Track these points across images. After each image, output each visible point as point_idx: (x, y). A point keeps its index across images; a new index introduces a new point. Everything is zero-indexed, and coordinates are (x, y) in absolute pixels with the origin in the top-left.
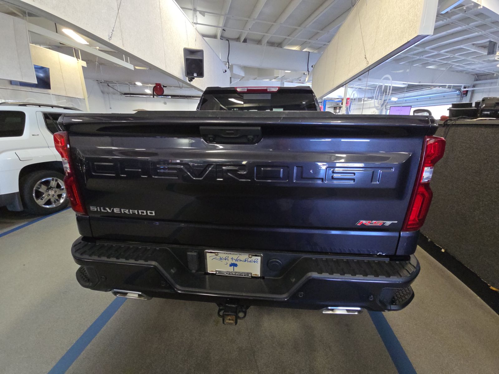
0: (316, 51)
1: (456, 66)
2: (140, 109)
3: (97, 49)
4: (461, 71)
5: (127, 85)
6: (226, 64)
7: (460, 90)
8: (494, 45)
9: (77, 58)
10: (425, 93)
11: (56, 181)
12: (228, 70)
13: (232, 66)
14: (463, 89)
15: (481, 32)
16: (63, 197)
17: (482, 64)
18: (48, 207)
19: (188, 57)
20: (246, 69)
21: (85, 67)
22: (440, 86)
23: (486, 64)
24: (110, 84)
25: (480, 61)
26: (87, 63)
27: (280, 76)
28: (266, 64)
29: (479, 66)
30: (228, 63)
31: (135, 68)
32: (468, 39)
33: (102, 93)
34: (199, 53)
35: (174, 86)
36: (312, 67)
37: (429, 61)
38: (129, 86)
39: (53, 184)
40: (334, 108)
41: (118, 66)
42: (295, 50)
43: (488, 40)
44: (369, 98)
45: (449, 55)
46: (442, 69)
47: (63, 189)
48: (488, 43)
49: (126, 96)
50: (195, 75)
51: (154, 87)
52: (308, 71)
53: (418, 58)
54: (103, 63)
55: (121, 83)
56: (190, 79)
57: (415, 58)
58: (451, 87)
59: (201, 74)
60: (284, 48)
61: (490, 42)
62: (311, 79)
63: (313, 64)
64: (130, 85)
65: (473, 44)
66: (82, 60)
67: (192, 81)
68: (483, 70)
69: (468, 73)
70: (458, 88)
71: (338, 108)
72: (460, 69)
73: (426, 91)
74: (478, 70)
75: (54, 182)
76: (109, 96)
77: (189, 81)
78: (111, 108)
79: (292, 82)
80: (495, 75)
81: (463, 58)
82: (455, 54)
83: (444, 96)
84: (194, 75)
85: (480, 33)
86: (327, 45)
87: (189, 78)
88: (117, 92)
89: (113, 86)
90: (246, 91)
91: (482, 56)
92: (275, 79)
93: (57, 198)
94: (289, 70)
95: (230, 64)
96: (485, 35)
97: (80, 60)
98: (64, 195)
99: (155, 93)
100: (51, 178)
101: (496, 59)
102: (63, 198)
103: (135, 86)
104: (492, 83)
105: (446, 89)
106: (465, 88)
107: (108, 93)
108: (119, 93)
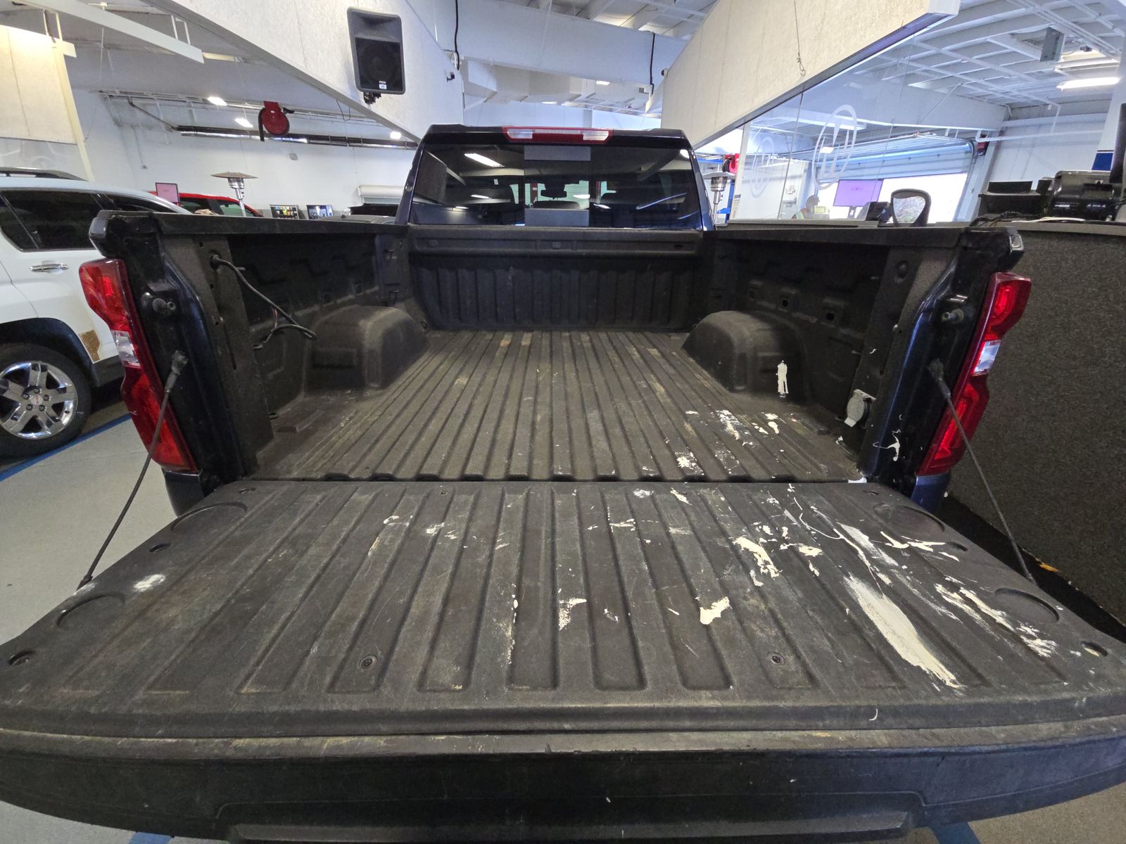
0: (670, 33)
1: (971, 84)
2: (231, 171)
3: (101, 8)
4: (979, 98)
5: (183, 103)
6: (451, 57)
7: (972, 142)
8: (1057, 38)
9: (51, 35)
10: (901, 147)
11: (44, 369)
12: (456, 73)
13: (465, 62)
14: (979, 140)
15: (1032, 8)
16: (66, 410)
17: (1026, 80)
18: (33, 435)
19: (361, 36)
20: (499, 71)
21: (72, 58)
22: (932, 131)
23: (1033, 82)
24: (135, 102)
25: (1024, 76)
26: (76, 47)
27: (584, 95)
28: (549, 62)
29: (1018, 87)
30: (455, 55)
31: (205, 59)
32: (1003, 21)
33: (116, 127)
34: (389, 26)
35: (312, 112)
36: (663, 74)
37: (916, 71)
38: (190, 106)
39: (37, 377)
40: (713, 178)
41: (154, 50)
42: (620, 27)
43: (1046, 26)
44: (781, 155)
45: (959, 59)
46: (941, 91)
47: (64, 390)
48: (1044, 34)
49: (183, 135)
50: (383, 86)
51: (262, 112)
52: (651, 83)
53: (895, 61)
54: (117, 45)
55: (169, 99)
56: (369, 96)
57: (888, 61)
58: (955, 134)
59: (397, 85)
60: (594, 20)
61: (1050, 30)
62: (660, 103)
63: (666, 66)
64: (193, 105)
65: (1012, 34)
66: (65, 39)
67: (374, 101)
68: (1025, 94)
69: (993, 101)
70: (968, 137)
71: (721, 179)
72: (980, 91)
73: (903, 142)
74: (1014, 96)
75: (39, 373)
76: (136, 135)
77: (367, 101)
78: (145, 167)
79: (611, 110)
80: (1049, 108)
81: (987, 66)
82: (971, 57)
83: (938, 155)
84: (380, 86)
85: (1030, 10)
86: (702, 19)
87: (365, 95)
88: (157, 122)
89: (144, 105)
90: (531, 137)
91: (1028, 63)
92: (571, 100)
93: (52, 413)
94: (607, 81)
95: (462, 57)
96: (1041, 14)
97: (60, 41)
98: (70, 406)
99: (264, 129)
100: (30, 364)
101: (1057, 70)
102: (67, 412)
103: (207, 106)
104: (1040, 126)
105: (944, 139)
106: (983, 136)
107: (132, 127)
108: (162, 125)
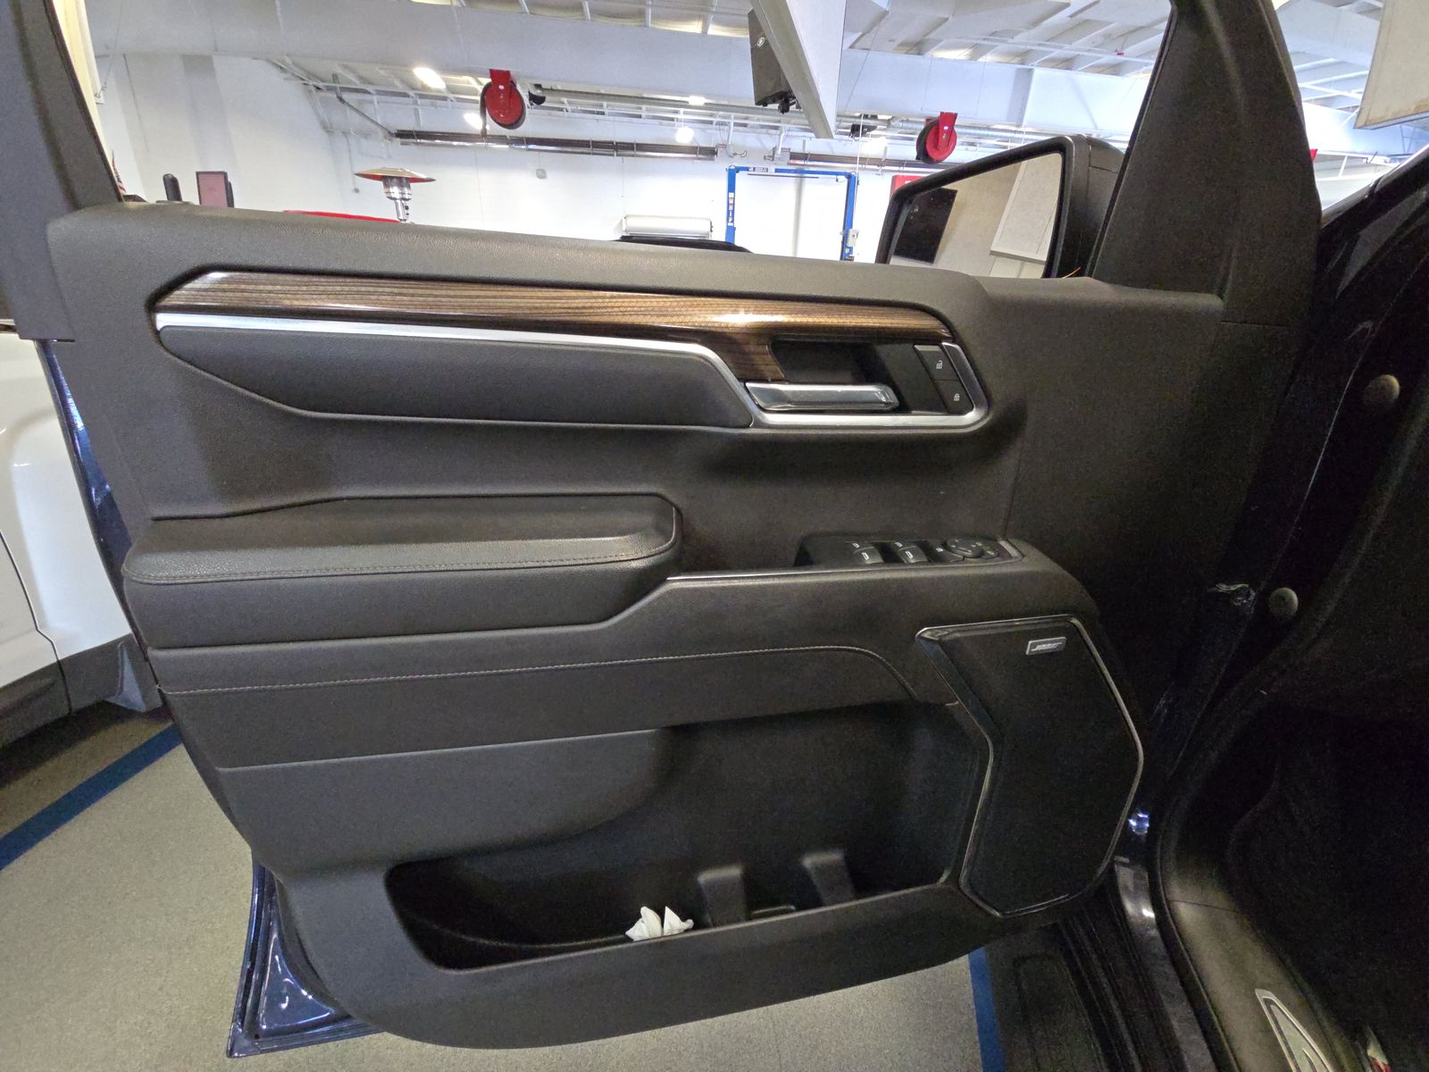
5: (406, 100)
24: (345, 96)
33: (321, 132)
38: (413, 101)
49: (405, 143)
51: (487, 89)
55: (386, 91)
64: (419, 101)
76: (349, 145)
78: (357, 191)
88: (373, 126)
89: (361, 102)
103: (435, 102)
107: (344, 133)
108: (379, 129)
